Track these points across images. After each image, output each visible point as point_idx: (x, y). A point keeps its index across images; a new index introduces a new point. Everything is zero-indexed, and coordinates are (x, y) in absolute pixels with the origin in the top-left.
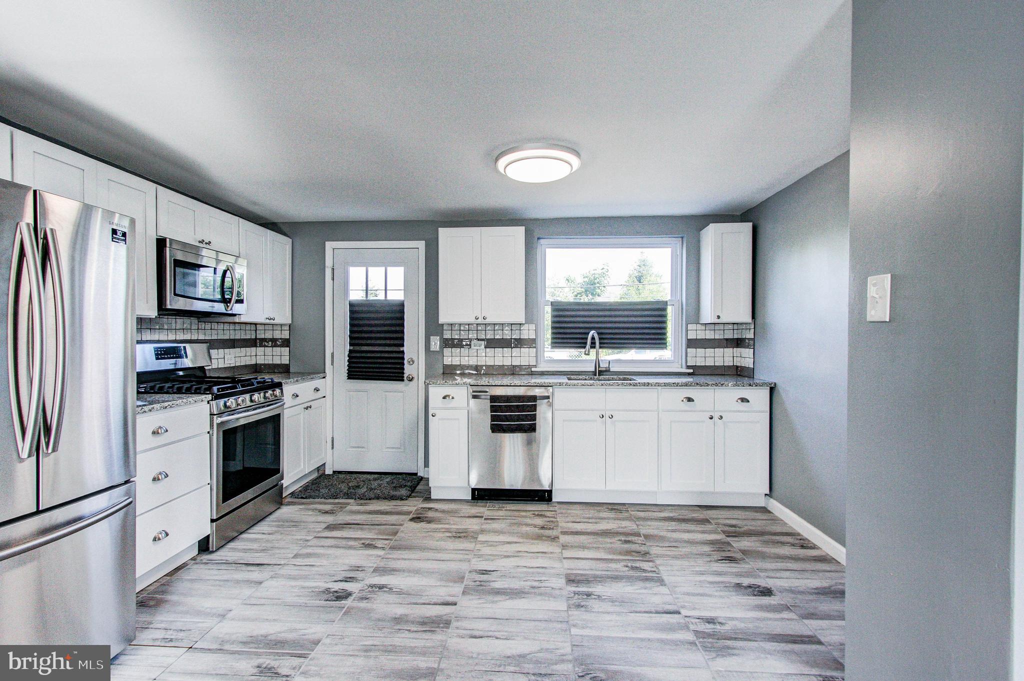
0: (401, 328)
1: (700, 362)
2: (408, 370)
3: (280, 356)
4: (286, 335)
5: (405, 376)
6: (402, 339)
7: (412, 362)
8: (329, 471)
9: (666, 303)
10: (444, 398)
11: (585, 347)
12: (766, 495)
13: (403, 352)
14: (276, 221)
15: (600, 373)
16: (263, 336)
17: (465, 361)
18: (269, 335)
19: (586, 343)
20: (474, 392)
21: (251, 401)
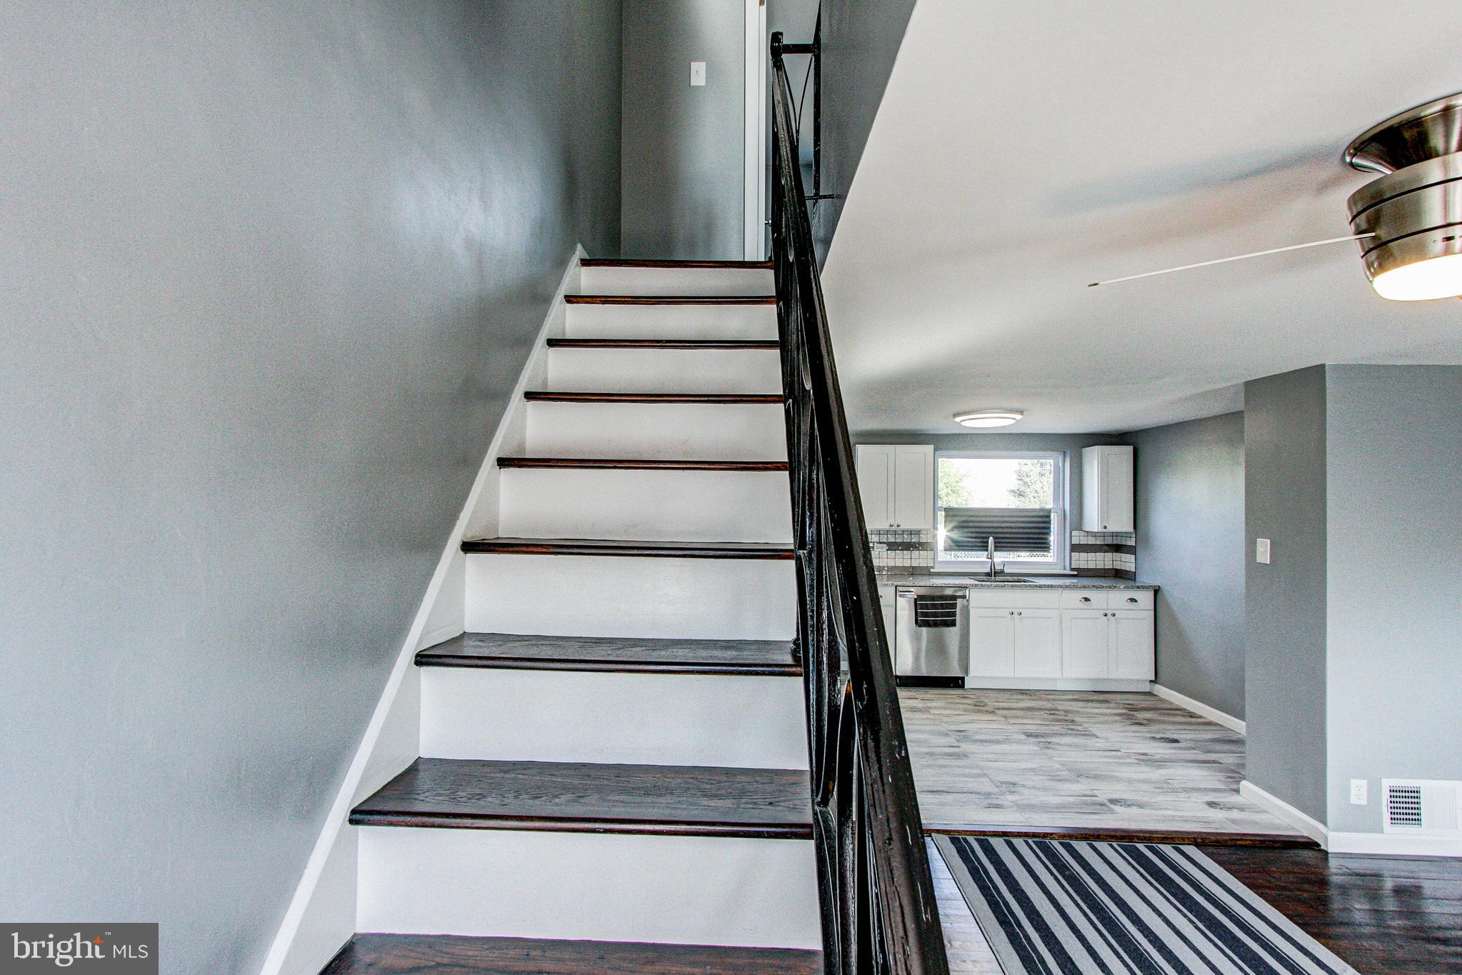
1: (1083, 565)
9: (1049, 511)
12: (1151, 681)
19: (987, 547)
20: (900, 591)
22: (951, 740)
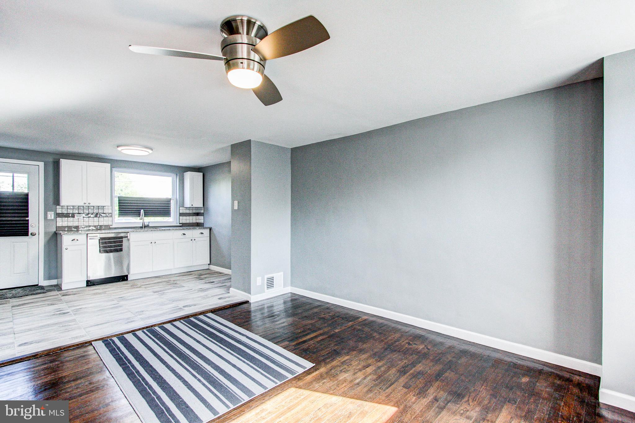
0: (27, 208)
1: (184, 222)
2: (32, 230)
5: (30, 233)
6: (27, 213)
7: (34, 225)
9: (170, 199)
10: (72, 240)
12: (209, 264)
13: (28, 220)
15: (145, 227)
17: (70, 224)
20: (90, 237)
22: (115, 302)
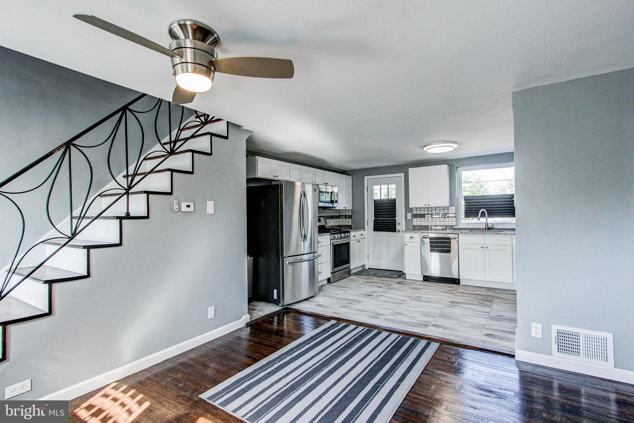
0: (395, 210)
2: (398, 227)
3: (348, 222)
4: (350, 214)
5: (397, 230)
6: (395, 214)
7: (399, 224)
8: (367, 268)
10: (411, 238)
11: (477, 217)
13: (396, 220)
14: (346, 170)
15: (489, 229)
16: (342, 215)
17: (422, 224)
18: (344, 214)
19: (478, 215)
20: (422, 235)
21: (341, 236)
